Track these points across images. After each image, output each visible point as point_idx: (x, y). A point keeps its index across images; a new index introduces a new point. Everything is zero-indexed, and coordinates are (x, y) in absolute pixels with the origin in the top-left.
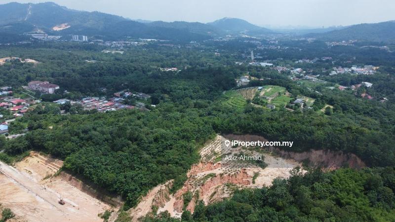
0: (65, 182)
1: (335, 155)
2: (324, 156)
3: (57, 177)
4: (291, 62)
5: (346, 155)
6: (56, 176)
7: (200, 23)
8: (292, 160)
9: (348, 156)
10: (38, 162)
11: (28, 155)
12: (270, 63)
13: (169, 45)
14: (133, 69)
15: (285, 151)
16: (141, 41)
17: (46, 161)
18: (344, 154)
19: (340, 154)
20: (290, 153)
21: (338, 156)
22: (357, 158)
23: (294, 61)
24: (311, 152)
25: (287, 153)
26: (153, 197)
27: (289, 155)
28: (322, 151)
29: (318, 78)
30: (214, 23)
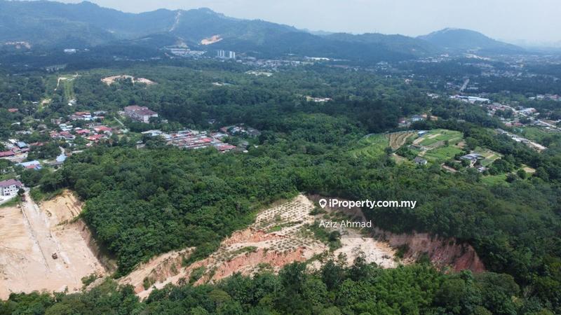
0: (78, 232)
1: (444, 245)
2: (429, 244)
3: (73, 224)
4: (522, 98)
5: (460, 246)
6: (71, 223)
7: (402, 36)
8: (386, 244)
9: (463, 247)
10: (66, 203)
12: (485, 97)
13: (341, 66)
14: (267, 96)
15: (380, 229)
17: (74, 203)
18: (457, 244)
19: (451, 244)
20: (388, 233)
21: (448, 247)
22: (476, 254)
24: (414, 234)
25: (382, 232)
26: (155, 267)
27: (385, 235)
28: (426, 234)
30: (428, 36)
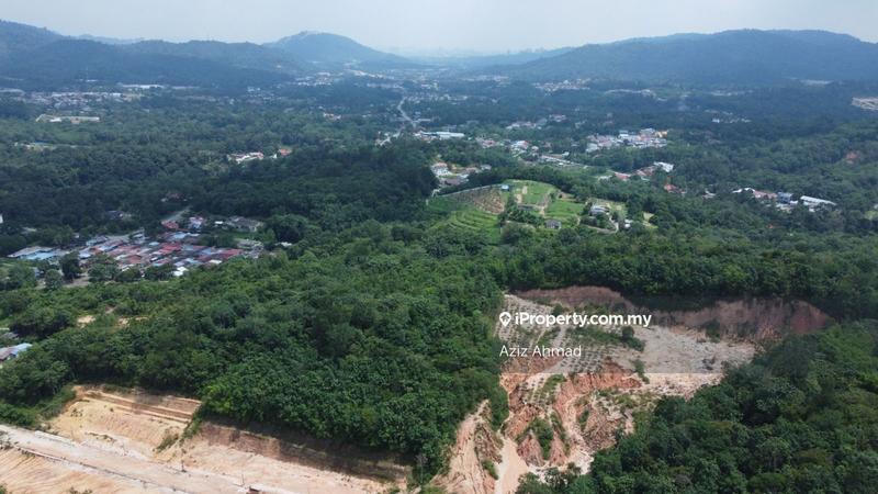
0: (223, 448)
1: (767, 308)
2: (747, 312)
3: (195, 438)
5: (788, 305)
6: (188, 435)
7: (254, 45)
8: (682, 327)
9: (792, 306)
10: (112, 410)
11: (73, 397)
12: (456, 131)
13: (203, 98)
15: (662, 311)
16: (126, 91)
17: (134, 405)
18: (784, 303)
19: (777, 305)
20: (674, 314)
21: (773, 309)
22: (812, 308)
23: (503, 126)
24: (719, 306)
25: (666, 314)
27: (673, 319)
28: (741, 302)
29: (566, 158)
